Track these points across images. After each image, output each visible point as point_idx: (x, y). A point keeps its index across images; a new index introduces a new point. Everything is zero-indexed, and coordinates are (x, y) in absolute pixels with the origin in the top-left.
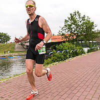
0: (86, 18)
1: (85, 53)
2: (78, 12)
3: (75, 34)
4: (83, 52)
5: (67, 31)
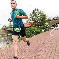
0: (42, 12)
2: (37, 9)
4: (41, 32)
5: (31, 20)
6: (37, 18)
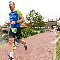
1: (38, 34)
2: (34, 10)
3: (32, 23)
6: (33, 19)
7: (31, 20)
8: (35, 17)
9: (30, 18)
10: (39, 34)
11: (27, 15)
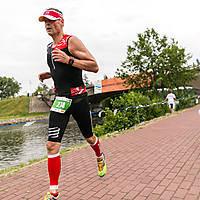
2: (153, 31)
3: (149, 74)
6: (152, 62)
7: (145, 65)
8: (158, 53)
9: (142, 60)
10: (174, 114)
11: (130, 49)
